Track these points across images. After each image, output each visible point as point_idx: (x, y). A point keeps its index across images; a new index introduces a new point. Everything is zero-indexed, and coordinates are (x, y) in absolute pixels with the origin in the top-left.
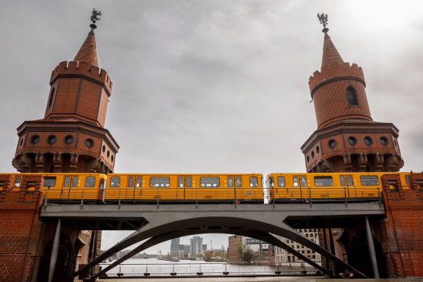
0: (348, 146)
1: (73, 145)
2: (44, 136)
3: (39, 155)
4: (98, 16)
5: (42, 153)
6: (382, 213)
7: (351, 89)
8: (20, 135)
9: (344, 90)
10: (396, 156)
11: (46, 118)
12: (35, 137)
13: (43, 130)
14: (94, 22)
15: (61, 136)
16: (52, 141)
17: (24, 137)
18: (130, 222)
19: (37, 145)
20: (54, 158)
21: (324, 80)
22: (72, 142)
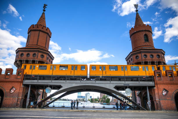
0: (143, 58)
1: (36, 57)
2: (25, 54)
3: (24, 61)
4: (46, 6)
5: (24, 60)
6: (154, 85)
7: (146, 35)
8: (17, 53)
9: (143, 36)
10: (163, 62)
11: (26, 47)
12: (22, 54)
13: (25, 51)
14: (45, 9)
15: (31, 54)
16: (28, 56)
17: (18, 54)
18: (56, 87)
19: (23, 57)
20: (29, 62)
21: (135, 31)
22: (36, 56)
